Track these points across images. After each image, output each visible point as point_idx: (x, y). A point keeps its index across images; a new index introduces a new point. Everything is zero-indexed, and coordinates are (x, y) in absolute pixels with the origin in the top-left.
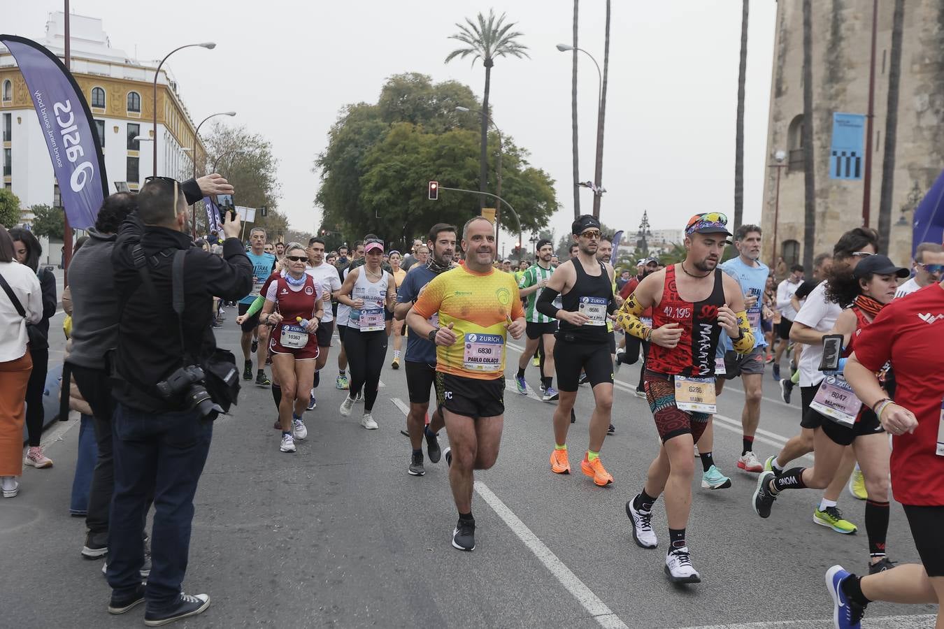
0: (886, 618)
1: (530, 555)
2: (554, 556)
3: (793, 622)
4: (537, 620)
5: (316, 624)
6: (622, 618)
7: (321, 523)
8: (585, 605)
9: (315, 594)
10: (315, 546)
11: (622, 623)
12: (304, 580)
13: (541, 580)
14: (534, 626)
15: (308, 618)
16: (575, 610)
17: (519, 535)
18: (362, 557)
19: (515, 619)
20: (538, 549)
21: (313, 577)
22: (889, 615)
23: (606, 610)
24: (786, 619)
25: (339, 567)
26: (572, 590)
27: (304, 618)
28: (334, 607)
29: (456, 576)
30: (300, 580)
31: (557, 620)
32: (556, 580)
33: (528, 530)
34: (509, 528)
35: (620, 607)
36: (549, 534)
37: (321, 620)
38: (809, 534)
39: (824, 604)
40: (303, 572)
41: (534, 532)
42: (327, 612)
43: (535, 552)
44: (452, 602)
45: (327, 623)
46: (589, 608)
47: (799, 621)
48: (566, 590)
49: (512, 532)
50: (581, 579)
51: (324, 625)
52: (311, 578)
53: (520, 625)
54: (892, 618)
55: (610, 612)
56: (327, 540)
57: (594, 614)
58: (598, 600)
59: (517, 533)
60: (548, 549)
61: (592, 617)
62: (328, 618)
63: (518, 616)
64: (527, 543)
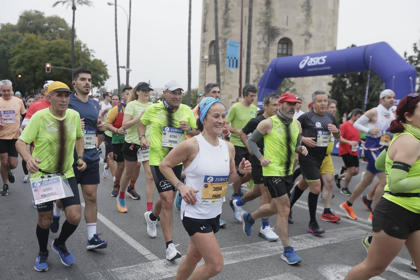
0: (258, 243)
1: (113, 232)
2: (124, 232)
3: (224, 248)
4: (120, 260)
5: (13, 275)
6: (156, 255)
7: (9, 228)
8: (140, 251)
9: (11, 261)
10: (7, 239)
11: (156, 257)
12: (4, 255)
13: (119, 243)
14: (119, 263)
15: (9, 273)
16: (135, 254)
17: (107, 225)
18: (32, 242)
19: (110, 261)
20: (116, 230)
21: (8, 253)
22: (259, 242)
23: (149, 252)
24: (222, 248)
25: (21, 248)
26: (133, 246)
27: (7, 273)
28: (22, 266)
29: (80, 246)
30: (2, 256)
31: (129, 259)
32: (126, 242)
33: (110, 222)
34: (102, 222)
35: (155, 250)
36: (121, 223)
37: (16, 272)
38: (227, 213)
39: (235, 240)
40: (3, 252)
41: (113, 223)
42: (18, 269)
43: (115, 232)
44: (80, 257)
45: (19, 274)
46: (142, 253)
47: (227, 248)
48: (131, 246)
49: (103, 224)
50: (137, 241)
51: (18, 274)
52: (7, 254)
53: (112, 263)
54: (260, 243)
55: (151, 253)
56: (13, 236)
57: (144, 254)
58: (145, 249)
59: (106, 224)
60: (120, 230)
61: (143, 256)
62: (19, 271)
63: (111, 259)
64: (111, 228)
